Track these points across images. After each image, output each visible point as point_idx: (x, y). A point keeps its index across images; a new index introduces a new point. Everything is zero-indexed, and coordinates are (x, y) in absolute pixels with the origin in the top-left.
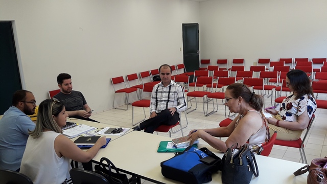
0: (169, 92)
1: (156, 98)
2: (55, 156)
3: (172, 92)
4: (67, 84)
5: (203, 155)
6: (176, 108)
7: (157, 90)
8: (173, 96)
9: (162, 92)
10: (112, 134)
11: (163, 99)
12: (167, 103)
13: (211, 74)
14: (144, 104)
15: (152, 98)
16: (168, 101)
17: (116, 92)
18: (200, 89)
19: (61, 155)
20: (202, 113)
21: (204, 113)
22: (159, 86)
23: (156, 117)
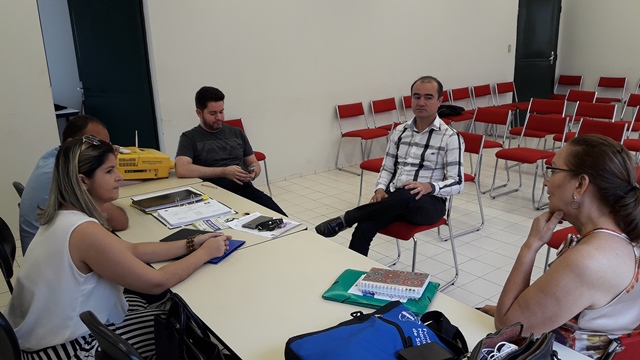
0: (427, 147)
1: (396, 157)
3: (432, 147)
4: (214, 113)
6: (433, 187)
7: (400, 139)
8: (434, 158)
9: (410, 144)
10: (256, 232)
11: (410, 160)
12: (417, 172)
15: (388, 154)
16: (421, 166)
17: (344, 136)
21: (534, 202)
22: (405, 129)
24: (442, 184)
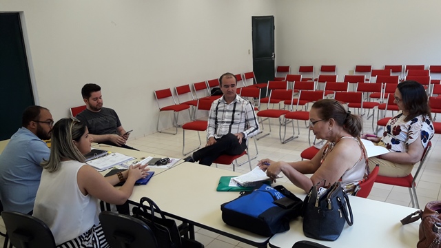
0: (234, 111)
1: (216, 119)
2: (79, 193)
3: (238, 111)
4: (96, 99)
5: (279, 195)
7: (217, 108)
8: (239, 117)
9: (224, 111)
10: (156, 167)
11: (226, 120)
12: (230, 126)
13: (290, 86)
14: (199, 126)
15: (210, 118)
16: (232, 123)
17: (161, 110)
18: (276, 107)
19: (86, 193)
20: (277, 139)
21: (281, 139)
22: (219, 103)
23: (214, 144)
24: (248, 131)
